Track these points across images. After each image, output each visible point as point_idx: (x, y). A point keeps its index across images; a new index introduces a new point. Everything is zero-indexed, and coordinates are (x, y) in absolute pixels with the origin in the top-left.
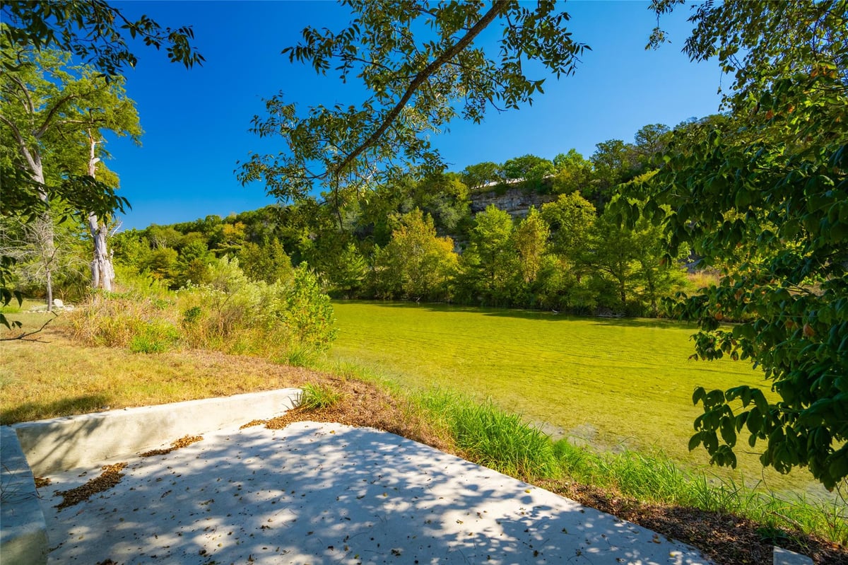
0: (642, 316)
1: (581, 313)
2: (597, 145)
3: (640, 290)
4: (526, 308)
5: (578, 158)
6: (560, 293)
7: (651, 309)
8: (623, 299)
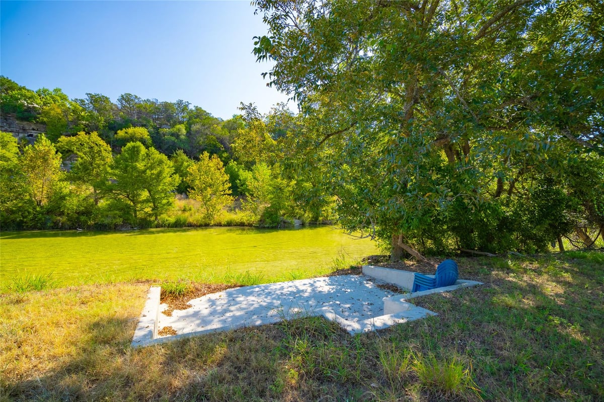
0: (151, 228)
1: (102, 228)
2: (87, 94)
3: (148, 210)
4: (40, 229)
5: (64, 98)
6: (80, 213)
7: (156, 222)
8: (136, 216)
